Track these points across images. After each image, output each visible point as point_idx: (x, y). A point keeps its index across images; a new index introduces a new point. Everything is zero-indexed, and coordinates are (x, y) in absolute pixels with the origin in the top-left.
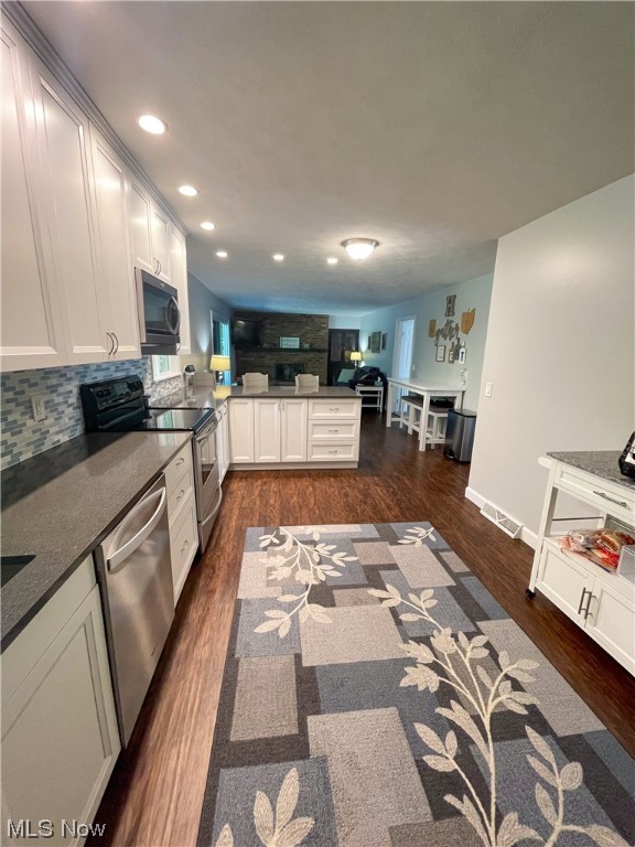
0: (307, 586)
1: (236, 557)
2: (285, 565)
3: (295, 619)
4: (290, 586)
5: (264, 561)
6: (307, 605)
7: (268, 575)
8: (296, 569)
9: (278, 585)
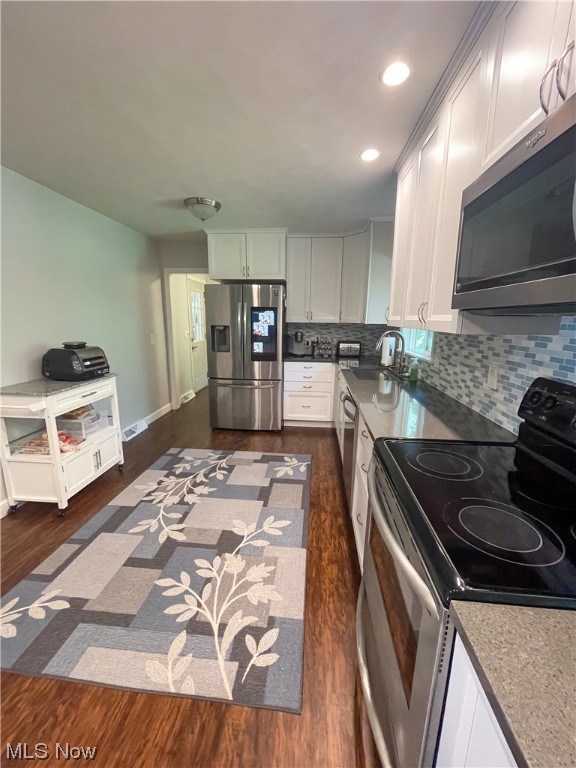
0: (237, 553)
1: (315, 612)
2: (252, 584)
3: (260, 525)
4: (254, 556)
5: (277, 597)
6: (246, 535)
7: (273, 572)
8: (241, 575)
9: (266, 558)
